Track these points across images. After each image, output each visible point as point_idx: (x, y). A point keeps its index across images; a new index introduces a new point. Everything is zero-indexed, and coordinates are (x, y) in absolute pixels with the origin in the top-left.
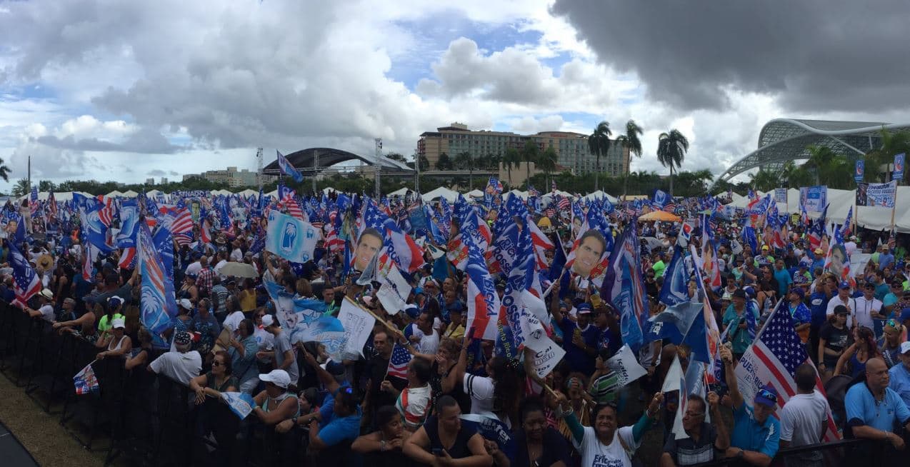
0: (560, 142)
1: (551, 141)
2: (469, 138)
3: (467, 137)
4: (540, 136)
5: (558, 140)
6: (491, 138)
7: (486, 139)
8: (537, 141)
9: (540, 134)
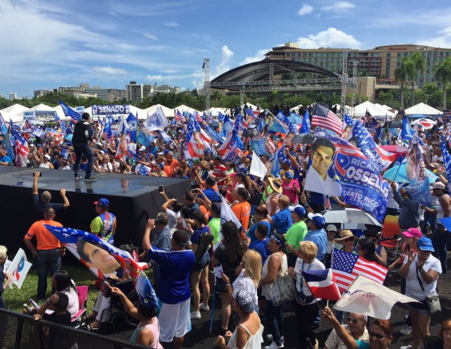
0: (398, 55)
1: (389, 55)
2: (310, 55)
3: (308, 55)
4: (377, 51)
5: (396, 54)
6: (330, 55)
7: (325, 55)
8: (375, 55)
9: (377, 48)
